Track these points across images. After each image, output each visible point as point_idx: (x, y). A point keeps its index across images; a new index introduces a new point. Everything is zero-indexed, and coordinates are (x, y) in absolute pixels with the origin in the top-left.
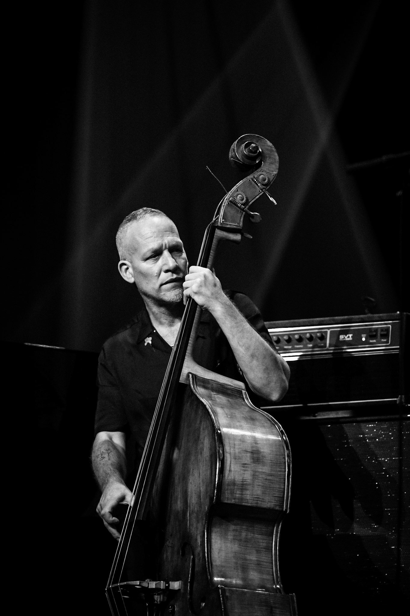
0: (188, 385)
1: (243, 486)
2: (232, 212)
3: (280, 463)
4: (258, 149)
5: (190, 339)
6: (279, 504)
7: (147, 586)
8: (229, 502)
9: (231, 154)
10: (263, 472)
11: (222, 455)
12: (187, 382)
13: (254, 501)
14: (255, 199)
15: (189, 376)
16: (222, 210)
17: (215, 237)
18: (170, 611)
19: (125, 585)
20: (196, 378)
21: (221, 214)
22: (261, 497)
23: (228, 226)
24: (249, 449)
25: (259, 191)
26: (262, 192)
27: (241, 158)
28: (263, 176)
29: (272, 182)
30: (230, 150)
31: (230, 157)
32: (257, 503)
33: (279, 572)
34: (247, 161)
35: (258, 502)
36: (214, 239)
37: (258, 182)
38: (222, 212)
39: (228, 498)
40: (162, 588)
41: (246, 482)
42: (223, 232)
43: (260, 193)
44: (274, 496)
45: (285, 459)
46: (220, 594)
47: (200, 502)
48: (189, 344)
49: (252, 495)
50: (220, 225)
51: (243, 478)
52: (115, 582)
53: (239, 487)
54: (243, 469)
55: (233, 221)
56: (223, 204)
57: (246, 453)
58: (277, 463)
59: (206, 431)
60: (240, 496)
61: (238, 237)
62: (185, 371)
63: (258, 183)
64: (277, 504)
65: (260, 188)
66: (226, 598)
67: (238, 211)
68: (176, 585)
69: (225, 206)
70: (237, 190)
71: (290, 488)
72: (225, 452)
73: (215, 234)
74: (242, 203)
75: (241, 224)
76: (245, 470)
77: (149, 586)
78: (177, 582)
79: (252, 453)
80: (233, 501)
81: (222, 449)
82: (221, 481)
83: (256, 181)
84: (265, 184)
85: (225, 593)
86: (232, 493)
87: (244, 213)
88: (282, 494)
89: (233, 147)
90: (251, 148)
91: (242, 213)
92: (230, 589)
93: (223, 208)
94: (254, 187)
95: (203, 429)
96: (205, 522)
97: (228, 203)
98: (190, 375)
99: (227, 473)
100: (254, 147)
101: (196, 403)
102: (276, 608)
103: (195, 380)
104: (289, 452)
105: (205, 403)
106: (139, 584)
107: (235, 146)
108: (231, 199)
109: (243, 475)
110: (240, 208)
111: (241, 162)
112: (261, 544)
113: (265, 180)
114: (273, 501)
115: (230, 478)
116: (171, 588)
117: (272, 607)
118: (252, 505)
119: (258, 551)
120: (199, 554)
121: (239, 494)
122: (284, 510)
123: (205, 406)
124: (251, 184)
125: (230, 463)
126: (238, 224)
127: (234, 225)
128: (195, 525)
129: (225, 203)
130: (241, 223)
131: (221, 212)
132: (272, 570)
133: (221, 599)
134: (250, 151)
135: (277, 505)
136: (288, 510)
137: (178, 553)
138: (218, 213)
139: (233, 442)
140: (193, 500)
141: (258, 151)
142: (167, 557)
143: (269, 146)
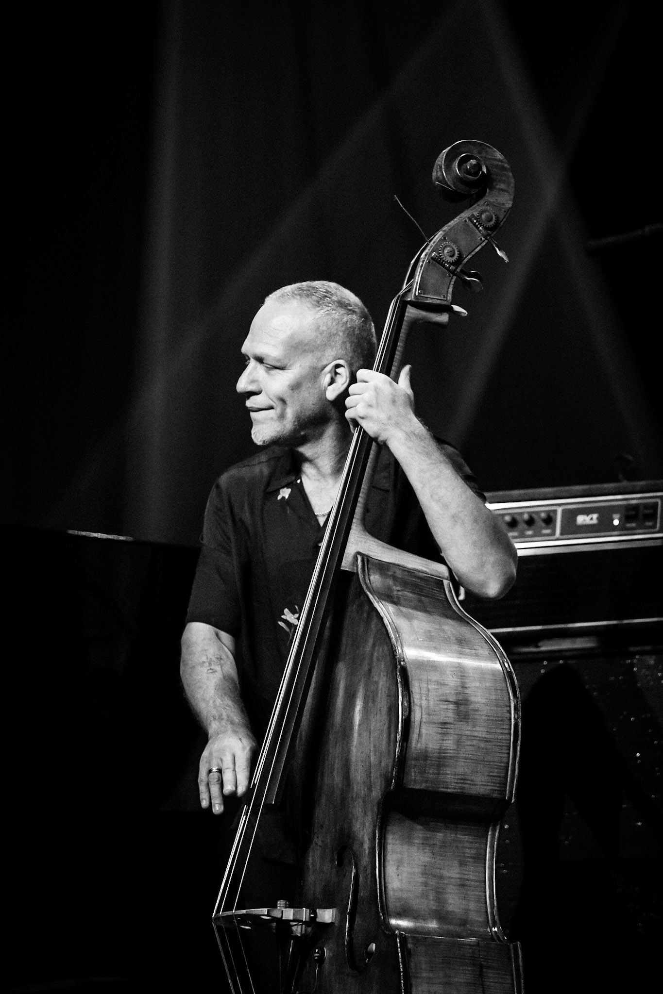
0: (354, 573)
1: (441, 760)
2: (434, 277)
3: (502, 721)
4: (481, 169)
5: (360, 495)
6: (499, 789)
7: (279, 916)
8: (417, 787)
9: (435, 173)
10: (474, 736)
11: (408, 709)
12: (354, 569)
13: (458, 785)
14: (473, 253)
15: (357, 560)
16: (418, 274)
17: (405, 318)
18: (317, 956)
19: (243, 915)
20: (368, 561)
21: (416, 281)
22: (469, 778)
23: (428, 302)
24: (452, 698)
25: (481, 239)
26: (484, 241)
27: (452, 182)
28: (487, 213)
29: (502, 224)
30: (435, 167)
31: (433, 178)
32: (463, 788)
33: (495, 898)
34: (462, 189)
35: (465, 786)
36: (404, 323)
37: (479, 224)
38: (419, 277)
39: (415, 780)
40: (304, 920)
41: (447, 753)
42: (419, 310)
43: (482, 242)
44: (491, 776)
45: (510, 714)
46: (399, 945)
47: (370, 782)
48: (358, 504)
49: (455, 775)
50: (414, 298)
51: (441, 747)
52: (228, 907)
53: (434, 762)
54: (440, 732)
55: (437, 293)
56: (421, 263)
57: (447, 704)
58: (496, 720)
59: (383, 663)
60: (435, 776)
61: (444, 318)
62: (351, 550)
63: (479, 226)
64: (494, 788)
65: (483, 235)
66: (407, 953)
67: (444, 274)
68: (327, 916)
69: (423, 267)
70: (445, 238)
71: (517, 762)
72: (412, 704)
73: (406, 314)
74: (451, 262)
75: (450, 297)
76: (444, 733)
77: (284, 915)
78: (328, 910)
79: (457, 703)
80: (423, 786)
81: (408, 699)
82: (404, 752)
83: (477, 222)
84: (492, 227)
85: (407, 946)
86: (422, 772)
87: (455, 277)
88: (504, 771)
89: (439, 163)
90: (468, 167)
91: (452, 278)
92: (414, 937)
93: (421, 270)
94: (473, 232)
95: (378, 660)
96: (377, 818)
97: (429, 262)
98: (360, 558)
99: (414, 736)
100: (475, 165)
101: (367, 608)
102: (488, 967)
103: (366, 564)
104: (517, 702)
105: (382, 614)
106: (266, 913)
107: (443, 162)
108: (433, 255)
109: (441, 742)
110: (448, 269)
111: (453, 189)
112: (468, 851)
113: (491, 220)
114: (489, 784)
115: (419, 745)
116: (318, 920)
117: (481, 967)
118: (456, 790)
119: (462, 864)
120: (365, 868)
121: (434, 774)
122: (507, 798)
123: (381, 619)
124: (468, 226)
125: (421, 722)
126: (444, 297)
127: (437, 299)
128: (360, 820)
129: (423, 261)
130: (449, 295)
131: (417, 276)
132: (484, 894)
133: (400, 954)
134: (468, 172)
135: (496, 790)
136: (513, 798)
137: (332, 861)
138: (412, 276)
139: (426, 685)
140: (358, 775)
141: (481, 172)
142: (314, 863)
143: (499, 160)
